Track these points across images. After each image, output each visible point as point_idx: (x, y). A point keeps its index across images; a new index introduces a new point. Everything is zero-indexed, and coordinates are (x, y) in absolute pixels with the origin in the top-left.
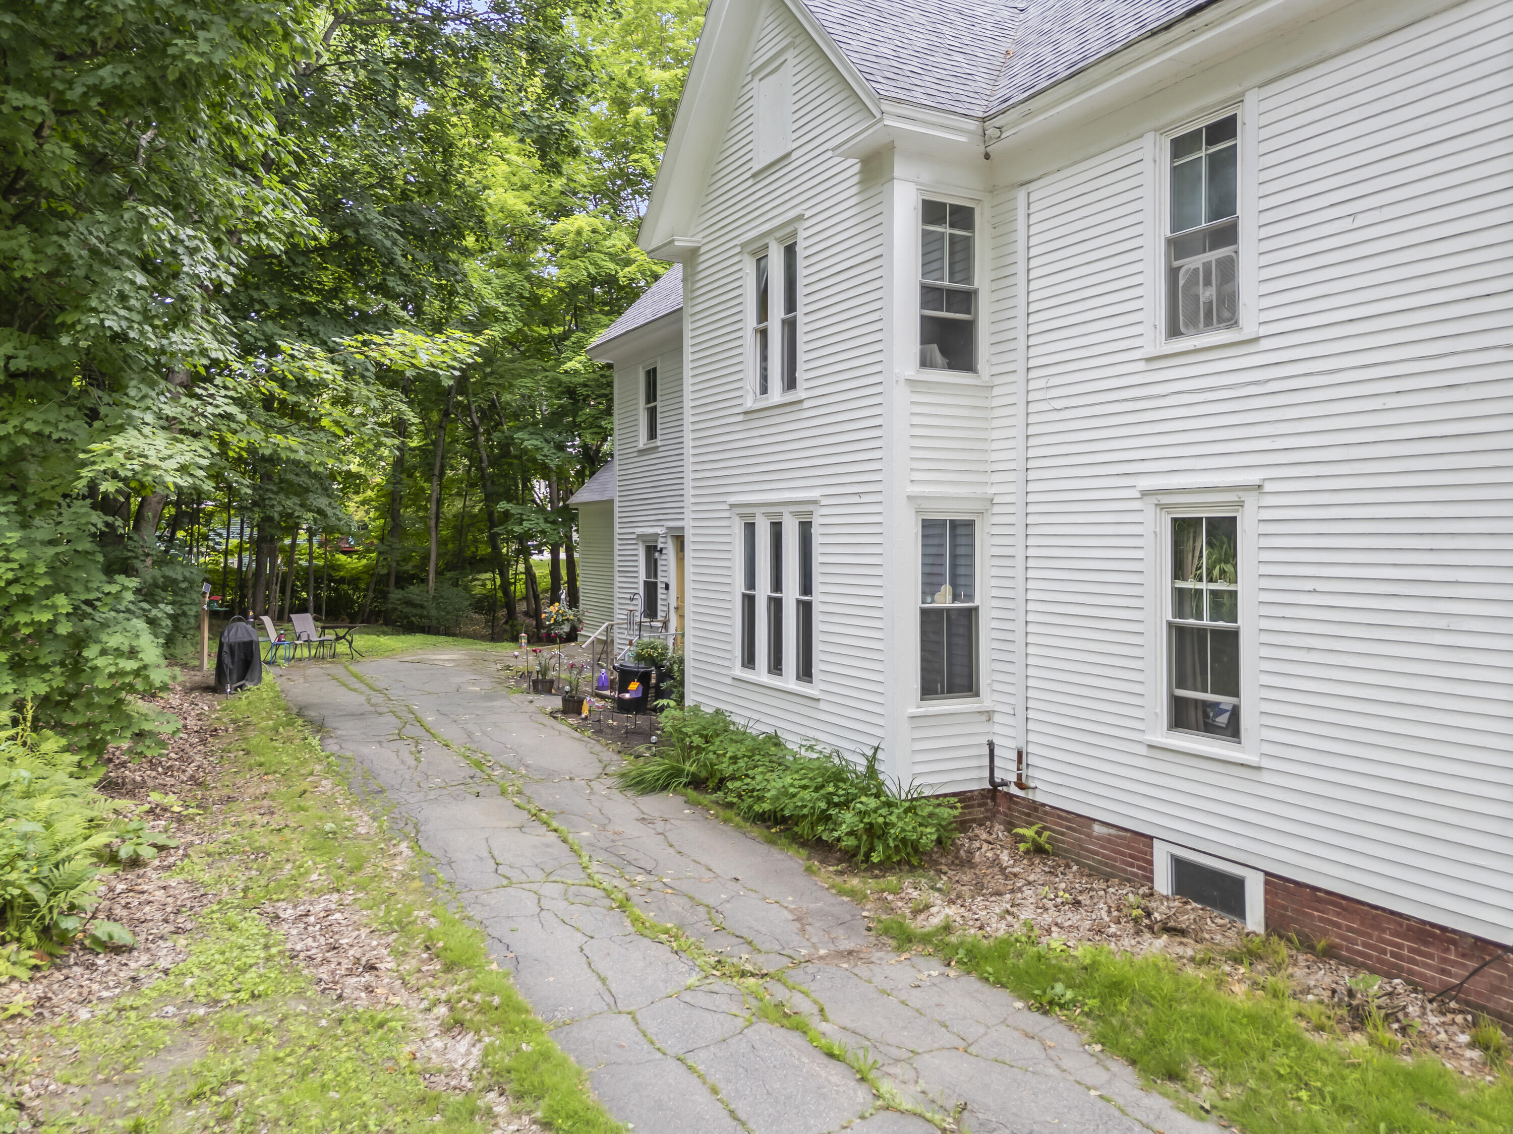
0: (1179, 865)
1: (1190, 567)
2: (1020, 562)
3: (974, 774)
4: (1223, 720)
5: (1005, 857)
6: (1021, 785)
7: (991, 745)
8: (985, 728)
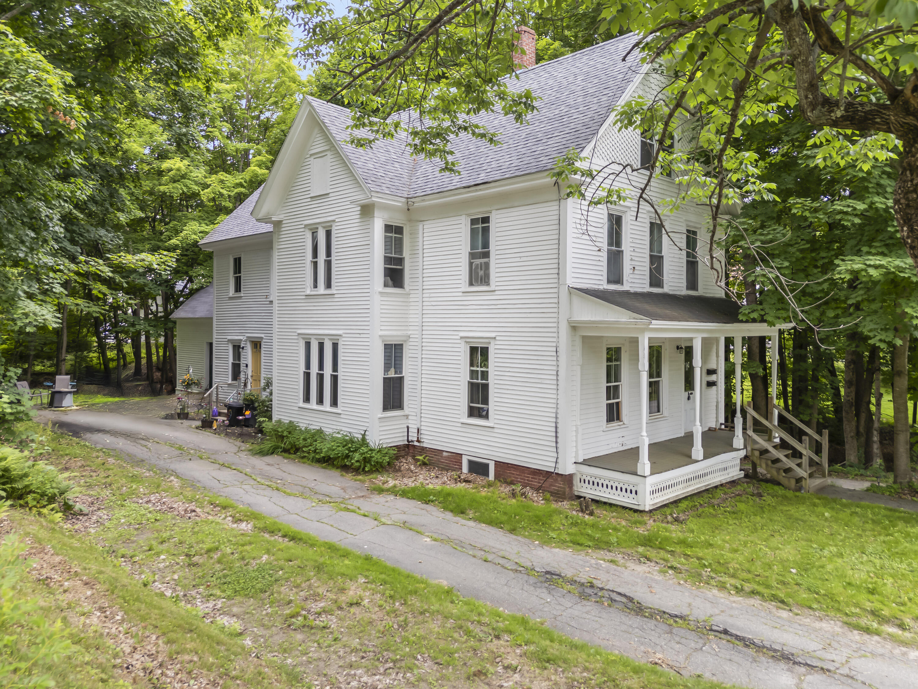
0: (471, 463)
1: (475, 362)
2: (419, 360)
3: (401, 439)
4: (484, 413)
5: (412, 467)
6: (418, 441)
7: (408, 427)
8: (406, 421)
